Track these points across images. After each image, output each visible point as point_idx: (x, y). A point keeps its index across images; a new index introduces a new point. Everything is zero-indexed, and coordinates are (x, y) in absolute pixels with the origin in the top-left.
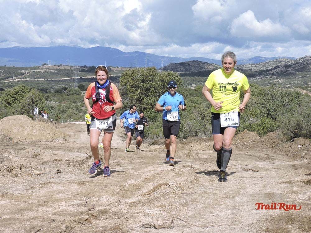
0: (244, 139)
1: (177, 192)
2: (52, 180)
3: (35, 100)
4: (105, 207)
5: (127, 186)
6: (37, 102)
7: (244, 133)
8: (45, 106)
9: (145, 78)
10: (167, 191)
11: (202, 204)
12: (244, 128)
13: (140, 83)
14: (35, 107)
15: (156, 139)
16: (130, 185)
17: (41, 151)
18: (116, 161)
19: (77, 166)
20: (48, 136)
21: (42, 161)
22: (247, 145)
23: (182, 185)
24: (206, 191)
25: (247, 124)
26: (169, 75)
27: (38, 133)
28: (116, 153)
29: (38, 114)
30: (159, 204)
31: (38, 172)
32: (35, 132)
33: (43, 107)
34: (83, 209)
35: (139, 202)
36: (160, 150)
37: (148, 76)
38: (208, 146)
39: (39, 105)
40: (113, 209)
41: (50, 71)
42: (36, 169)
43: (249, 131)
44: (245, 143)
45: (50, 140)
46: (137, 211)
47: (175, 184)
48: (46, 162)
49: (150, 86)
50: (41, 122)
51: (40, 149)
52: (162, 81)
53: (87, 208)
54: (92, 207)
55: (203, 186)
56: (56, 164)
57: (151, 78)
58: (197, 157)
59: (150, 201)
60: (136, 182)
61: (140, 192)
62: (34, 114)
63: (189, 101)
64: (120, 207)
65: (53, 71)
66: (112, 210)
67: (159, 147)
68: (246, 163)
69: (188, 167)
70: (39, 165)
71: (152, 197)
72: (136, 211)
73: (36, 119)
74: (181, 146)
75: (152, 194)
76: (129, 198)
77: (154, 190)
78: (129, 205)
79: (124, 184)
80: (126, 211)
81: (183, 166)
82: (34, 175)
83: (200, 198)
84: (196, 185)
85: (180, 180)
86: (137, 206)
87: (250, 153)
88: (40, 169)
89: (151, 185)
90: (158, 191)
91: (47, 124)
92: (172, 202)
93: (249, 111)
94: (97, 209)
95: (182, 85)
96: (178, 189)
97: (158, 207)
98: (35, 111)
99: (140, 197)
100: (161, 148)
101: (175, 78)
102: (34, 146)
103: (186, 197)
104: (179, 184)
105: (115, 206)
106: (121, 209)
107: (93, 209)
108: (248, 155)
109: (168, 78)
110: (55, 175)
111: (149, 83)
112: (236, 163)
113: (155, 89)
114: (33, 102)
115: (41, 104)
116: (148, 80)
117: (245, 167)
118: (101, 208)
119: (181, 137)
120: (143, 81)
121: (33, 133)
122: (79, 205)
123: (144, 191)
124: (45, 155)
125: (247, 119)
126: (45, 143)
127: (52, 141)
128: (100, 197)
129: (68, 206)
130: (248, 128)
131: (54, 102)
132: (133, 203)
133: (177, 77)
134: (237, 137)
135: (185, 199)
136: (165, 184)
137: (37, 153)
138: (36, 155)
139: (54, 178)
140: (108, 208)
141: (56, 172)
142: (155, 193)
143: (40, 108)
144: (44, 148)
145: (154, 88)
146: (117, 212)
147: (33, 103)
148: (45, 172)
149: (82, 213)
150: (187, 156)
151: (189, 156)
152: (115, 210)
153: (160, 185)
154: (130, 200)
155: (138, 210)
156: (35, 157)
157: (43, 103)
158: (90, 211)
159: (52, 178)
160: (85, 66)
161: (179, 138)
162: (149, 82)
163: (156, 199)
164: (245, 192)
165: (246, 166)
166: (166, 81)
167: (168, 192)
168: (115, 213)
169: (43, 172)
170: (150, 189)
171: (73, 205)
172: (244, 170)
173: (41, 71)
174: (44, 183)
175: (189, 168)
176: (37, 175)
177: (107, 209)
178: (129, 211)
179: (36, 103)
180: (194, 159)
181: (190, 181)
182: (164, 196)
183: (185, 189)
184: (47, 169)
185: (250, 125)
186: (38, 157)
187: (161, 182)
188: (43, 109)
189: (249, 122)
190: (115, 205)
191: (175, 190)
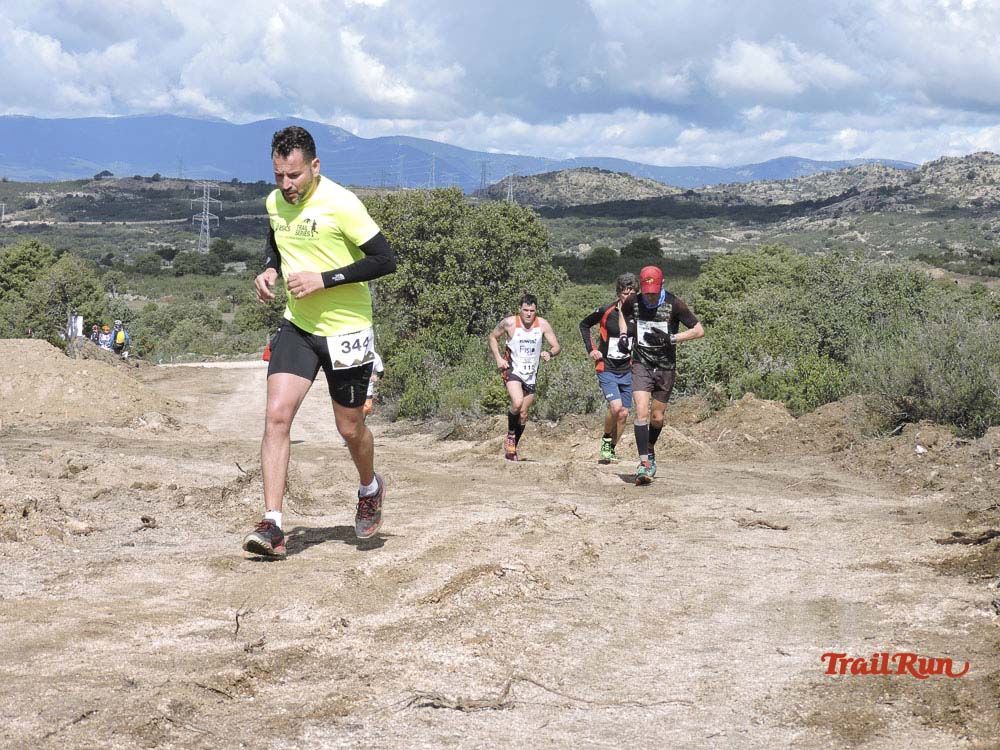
0: (744, 425)
1: (527, 595)
2: (128, 550)
3: (71, 289)
4: (297, 643)
5: (368, 573)
6: (79, 297)
7: (742, 405)
8: (105, 309)
9: (426, 223)
10: (496, 591)
11: (609, 635)
12: (743, 389)
13: (412, 239)
14: (72, 313)
15: (462, 421)
16: (379, 570)
17: (91, 455)
18: (332, 490)
19: (207, 507)
20: (112, 405)
21: (95, 489)
22: (753, 443)
23: (545, 571)
24: (619, 590)
25: (751, 376)
26: (505, 215)
27: (80, 395)
28: (332, 464)
29: (80, 333)
30: (470, 634)
31: (83, 526)
32: (72, 394)
33: (99, 314)
34: (226, 646)
35: (406, 627)
36: (475, 456)
37: (436, 218)
38: (626, 446)
39: (83, 307)
40: (324, 648)
41: (120, 195)
42: (76, 515)
43: (759, 396)
44: (747, 435)
45: (119, 420)
46: (401, 656)
47: (522, 568)
48: (105, 492)
49: (443, 250)
50: (91, 362)
51: (86, 449)
52: (483, 234)
53: (241, 645)
54: (255, 641)
55: (611, 576)
56: (139, 499)
57: (447, 223)
58: (592, 481)
59: (440, 623)
60: (398, 559)
61: (410, 594)
62: (69, 334)
63: (567, 298)
64: (346, 641)
65: (131, 196)
66: (318, 652)
67: (469, 445)
68: (747, 501)
69: (563, 511)
70: (85, 502)
71: (446, 610)
72: (397, 654)
73: (76, 350)
74: (541, 443)
75: (447, 600)
76: (373, 611)
77: (454, 587)
78: (375, 637)
79: (359, 568)
80: (363, 655)
81: (549, 510)
82: (67, 533)
83: (599, 615)
84: (590, 571)
85: (537, 555)
86: (400, 639)
87: (760, 469)
88: (89, 517)
89: (446, 571)
90: (468, 591)
91: (112, 369)
92: (512, 627)
93: (760, 334)
94: (270, 646)
95: (546, 246)
96: (532, 586)
97: (468, 642)
98: (71, 325)
99: (410, 609)
100: (477, 448)
101: (523, 224)
102: (68, 439)
103: (557, 610)
104: (533, 569)
105: (330, 639)
106: (350, 649)
107: (260, 648)
108: (756, 476)
109: (502, 225)
110: (135, 535)
111: (439, 240)
112: (717, 501)
113: (460, 259)
114: (65, 297)
115: (92, 303)
116: (439, 230)
117: (744, 513)
118: (283, 645)
119: (543, 414)
120: (421, 234)
121: (65, 397)
122: (213, 635)
123: (423, 589)
124: (105, 470)
125: (753, 361)
126: (103, 430)
127: (126, 424)
128: (281, 607)
129: (180, 637)
130: (756, 387)
131: (133, 295)
132: (389, 628)
133: (531, 220)
134: (722, 417)
135: (555, 618)
136: (488, 569)
137: (77, 462)
138: (75, 470)
139: (133, 545)
140: (308, 644)
141: (140, 526)
142: (457, 596)
143: (89, 314)
144: (101, 446)
145: (456, 255)
146: (337, 659)
147: (65, 300)
148: (104, 526)
149: (224, 661)
150: (560, 477)
151: (568, 477)
152: (330, 650)
153: (475, 573)
154: (376, 621)
155: (402, 651)
156: (70, 474)
157: (97, 299)
158: (249, 655)
159: (128, 545)
160: (235, 180)
161: (535, 418)
162: (439, 235)
163: (462, 618)
164: (745, 595)
165: (749, 512)
166: (494, 233)
167: (498, 595)
168: (330, 662)
169: (98, 524)
170: (440, 584)
171: (193, 634)
172: (743, 524)
173: (93, 195)
174: (100, 560)
175: (566, 517)
176: (79, 534)
177: (306, 648)
178: (375, 654)
179: (75, 299)
180: (584, 486)
181: (568, 558)
182: (485, 607)
183: (552, 584)
184: (111, 516)
185: (764, 378)
186: (80, 476)
187: (478, 561)
188: (99, 319)
189: (760, 370)
190: (330, 633)
191: (523, 588)
